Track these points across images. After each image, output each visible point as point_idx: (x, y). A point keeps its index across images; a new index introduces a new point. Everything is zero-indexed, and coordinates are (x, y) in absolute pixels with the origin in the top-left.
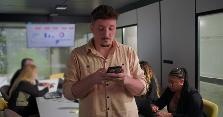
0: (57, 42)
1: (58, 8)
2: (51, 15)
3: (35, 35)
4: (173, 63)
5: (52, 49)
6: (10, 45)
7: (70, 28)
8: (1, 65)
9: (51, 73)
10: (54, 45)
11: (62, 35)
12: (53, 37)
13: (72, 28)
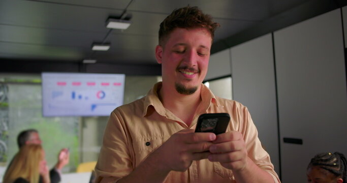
0: (94, 107)
1: (96, 48)
2: (86, 61)
3: (55, 95)
4: (304, 142)
5: (84, 119)
6: (20, 114)
7: (115, 84)
8: (3, 147)
9: (81, 161)
10: (88, 112)
11: (101, 95)
12: (87, 98)
13: (119, 84)
